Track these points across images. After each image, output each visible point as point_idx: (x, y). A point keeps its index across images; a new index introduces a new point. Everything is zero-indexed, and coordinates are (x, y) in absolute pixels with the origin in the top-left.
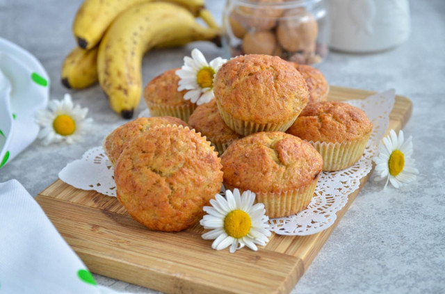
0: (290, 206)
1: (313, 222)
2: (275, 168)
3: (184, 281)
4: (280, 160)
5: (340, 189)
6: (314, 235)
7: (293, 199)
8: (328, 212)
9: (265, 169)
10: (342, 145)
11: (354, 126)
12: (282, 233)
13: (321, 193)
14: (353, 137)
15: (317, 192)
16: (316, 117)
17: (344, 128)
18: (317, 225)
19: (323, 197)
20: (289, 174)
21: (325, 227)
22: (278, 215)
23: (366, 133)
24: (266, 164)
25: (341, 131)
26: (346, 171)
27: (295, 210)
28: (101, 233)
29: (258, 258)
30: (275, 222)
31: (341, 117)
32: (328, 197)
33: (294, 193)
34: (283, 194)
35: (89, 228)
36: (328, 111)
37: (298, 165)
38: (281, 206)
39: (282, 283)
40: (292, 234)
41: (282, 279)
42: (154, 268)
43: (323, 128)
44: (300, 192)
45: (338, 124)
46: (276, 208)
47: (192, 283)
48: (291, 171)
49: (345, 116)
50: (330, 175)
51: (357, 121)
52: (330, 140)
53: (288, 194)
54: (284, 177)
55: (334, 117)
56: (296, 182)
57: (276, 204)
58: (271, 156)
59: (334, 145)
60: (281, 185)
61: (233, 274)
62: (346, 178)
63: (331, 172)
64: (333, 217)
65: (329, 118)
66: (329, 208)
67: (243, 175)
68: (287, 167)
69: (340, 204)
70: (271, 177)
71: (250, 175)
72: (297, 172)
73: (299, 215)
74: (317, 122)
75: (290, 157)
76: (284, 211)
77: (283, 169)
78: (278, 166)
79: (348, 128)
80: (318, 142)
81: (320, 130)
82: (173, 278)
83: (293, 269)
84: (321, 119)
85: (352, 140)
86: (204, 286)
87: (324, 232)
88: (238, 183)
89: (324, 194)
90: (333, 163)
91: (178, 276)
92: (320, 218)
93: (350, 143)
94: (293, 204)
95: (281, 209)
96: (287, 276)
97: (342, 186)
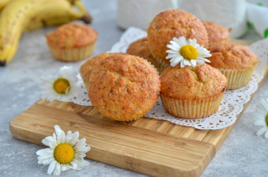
0: (206, 110)
1: (220, 121)
2: (196, 84)
3: (134, 159)
4: (199, 79)
5: (237, 101)
6: (222, 129)
7: (208, 105)
8: (230, 115)
9: (189, 85)
10: (239, 71)
11: (246, 59)
12: (200, 128)
13: (224, 103)
14: (246, 66)
15: (222, 103)
16: (220, 53)
17: (240, 60)
18: (223, 123)
19: (226, 106)
20: (206, 88)
21: (229, 125)
22: (198, 116)
23: (254, 64)
24: (190, 81)
25: (238, 62)
26: (241, 89)
27: (209, 113)
28: (77, 128)
29: (184, 144)
30: (194, 121)
31: (238, 53)
32: (229, 105)
33: (210, 101)
34: (202, 101)
35: (68, 124)
36: (229, 49)
37: (211, 82)
38: (201, 109)
39: (202, 161)
40: (206, 128)
41: (201, 157)
42: (113, 150)
43: (226, 60)
44: (213, 100)
45: (235, 57)
46: (197, 112)
47: (139, 160)
48: (207, 86)
49: (240, 52)
50: (230, 92)
51: (248, 56)
52: (230, 68)
53: (206, 101)
54: (202, 90)
55: (233, 53)
56: (211, 94)
57: (197, 109)
58: (193, 76)
59: (233, 71)
60: (201, 95)
61: (168, 155)
62: (240, 94)
63: (231, 90)
64: (234, 119)
65: (229, 54)
66: (231, 113)
67: (174, 89)
68: (204, 83)
69: (238, 110)
70: (194, 89)
71: (179, 89)
72: (211, 87)
73: (211, 117)
74: (221, 56)
75: (206, 77)
76: (202, 113)
77: (202, 84)
78: (198, 83)
79: (242, 60)
80: (222, 69)
81: (224, 61)
82: (125, 157)
83: (208, 151)
84: (224, 54)
85: (245, 68)
86: (147, 162)
87: (228, 128)
88: (171, 94)
89: (227, 104)
90: (232, 84)
91: (129, 155)
92: (225, 119)
93: (244, 70)
94: (208, 109)
95: (200, 112)
96: (204, 156)
97: (238, 99)
